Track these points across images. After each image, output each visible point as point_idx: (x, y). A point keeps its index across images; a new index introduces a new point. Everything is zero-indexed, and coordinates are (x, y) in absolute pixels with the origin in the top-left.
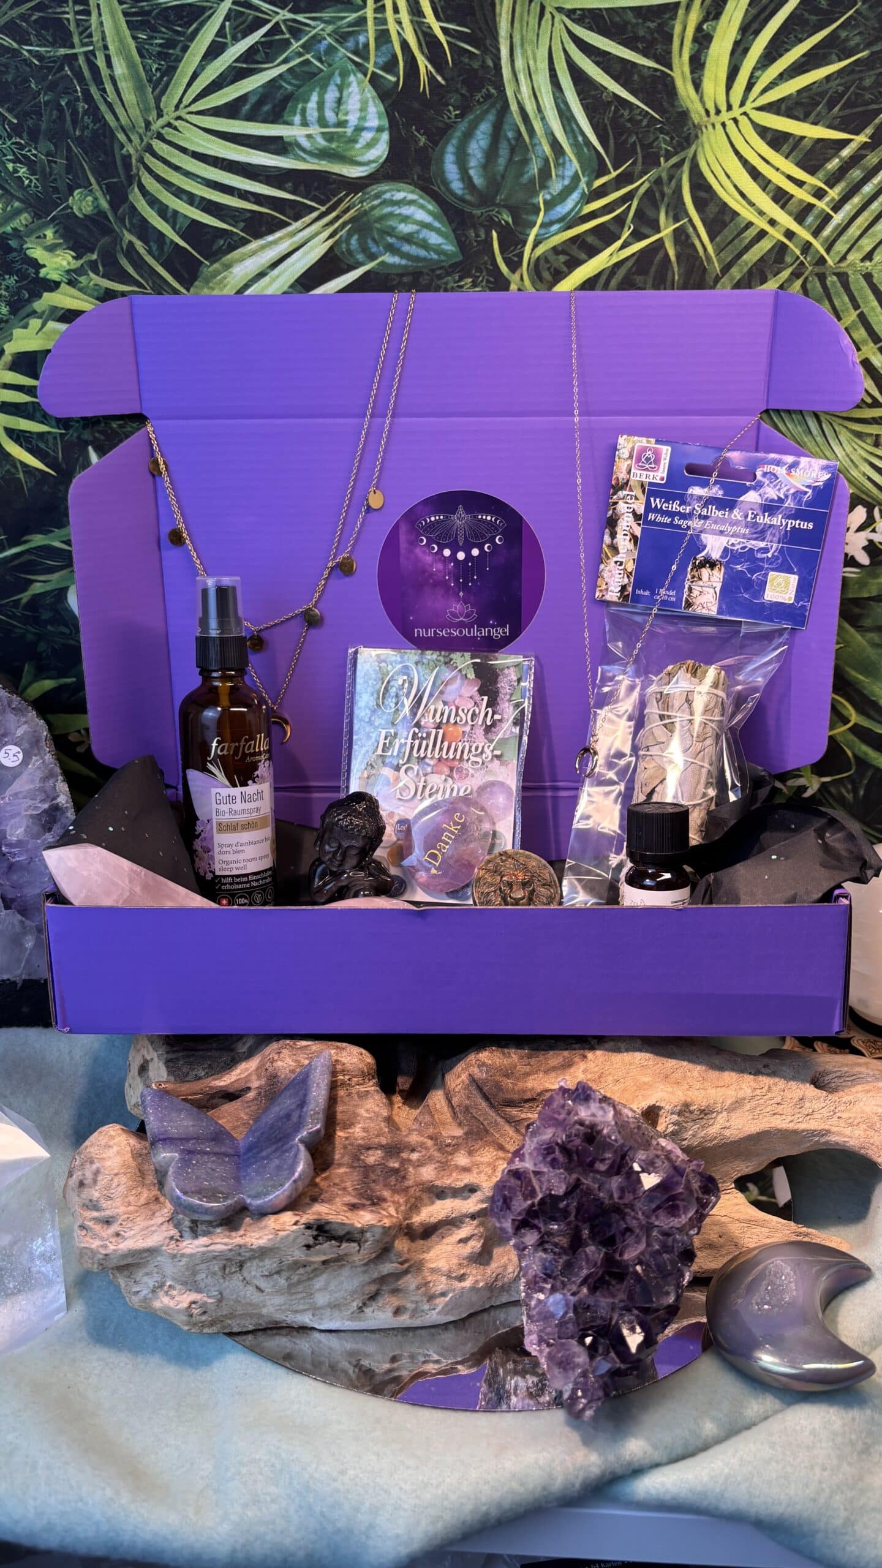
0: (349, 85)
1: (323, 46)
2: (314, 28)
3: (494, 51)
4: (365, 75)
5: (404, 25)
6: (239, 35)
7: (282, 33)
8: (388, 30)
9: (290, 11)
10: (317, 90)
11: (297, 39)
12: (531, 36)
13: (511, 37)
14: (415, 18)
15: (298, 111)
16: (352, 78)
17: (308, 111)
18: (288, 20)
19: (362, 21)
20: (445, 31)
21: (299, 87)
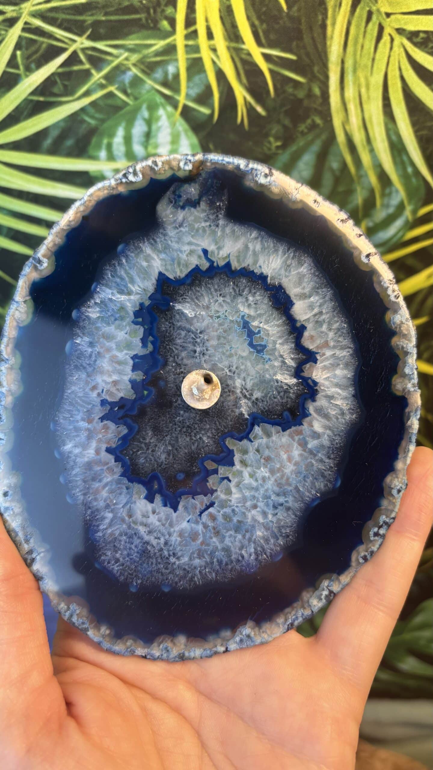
0: (158, 119)
1: (127, 78)
2: (117, 57)
3: (322, 77)
4: (176, 107)
5: (219, 52)
6: (33, 66)
7: (81, 62)
8: (200, 59)
9: (90, 38)
10: (123, 124)
11: (99, 69)
12: (366, 61)
13: (343, 62)
14: (233, 45)
15: (104, 146)
16: (161, 112)
17: (115, 147)
18: (87, 49)
19: (171, 49)
20: (267, 58)
21: (103, 121)
